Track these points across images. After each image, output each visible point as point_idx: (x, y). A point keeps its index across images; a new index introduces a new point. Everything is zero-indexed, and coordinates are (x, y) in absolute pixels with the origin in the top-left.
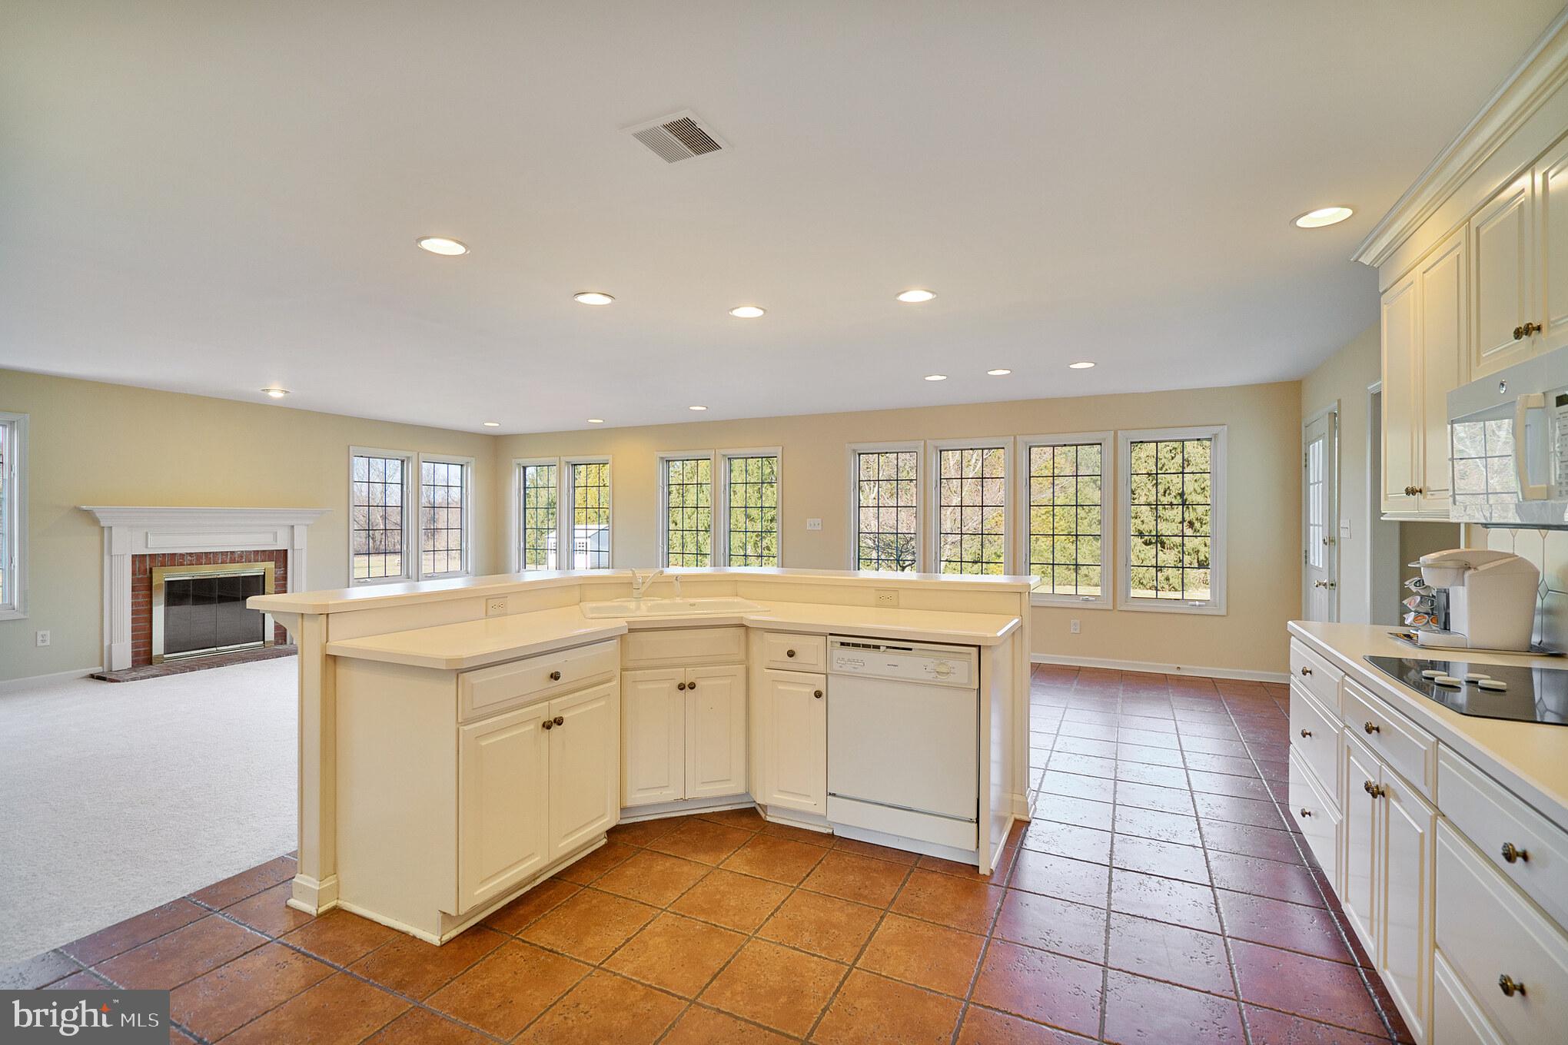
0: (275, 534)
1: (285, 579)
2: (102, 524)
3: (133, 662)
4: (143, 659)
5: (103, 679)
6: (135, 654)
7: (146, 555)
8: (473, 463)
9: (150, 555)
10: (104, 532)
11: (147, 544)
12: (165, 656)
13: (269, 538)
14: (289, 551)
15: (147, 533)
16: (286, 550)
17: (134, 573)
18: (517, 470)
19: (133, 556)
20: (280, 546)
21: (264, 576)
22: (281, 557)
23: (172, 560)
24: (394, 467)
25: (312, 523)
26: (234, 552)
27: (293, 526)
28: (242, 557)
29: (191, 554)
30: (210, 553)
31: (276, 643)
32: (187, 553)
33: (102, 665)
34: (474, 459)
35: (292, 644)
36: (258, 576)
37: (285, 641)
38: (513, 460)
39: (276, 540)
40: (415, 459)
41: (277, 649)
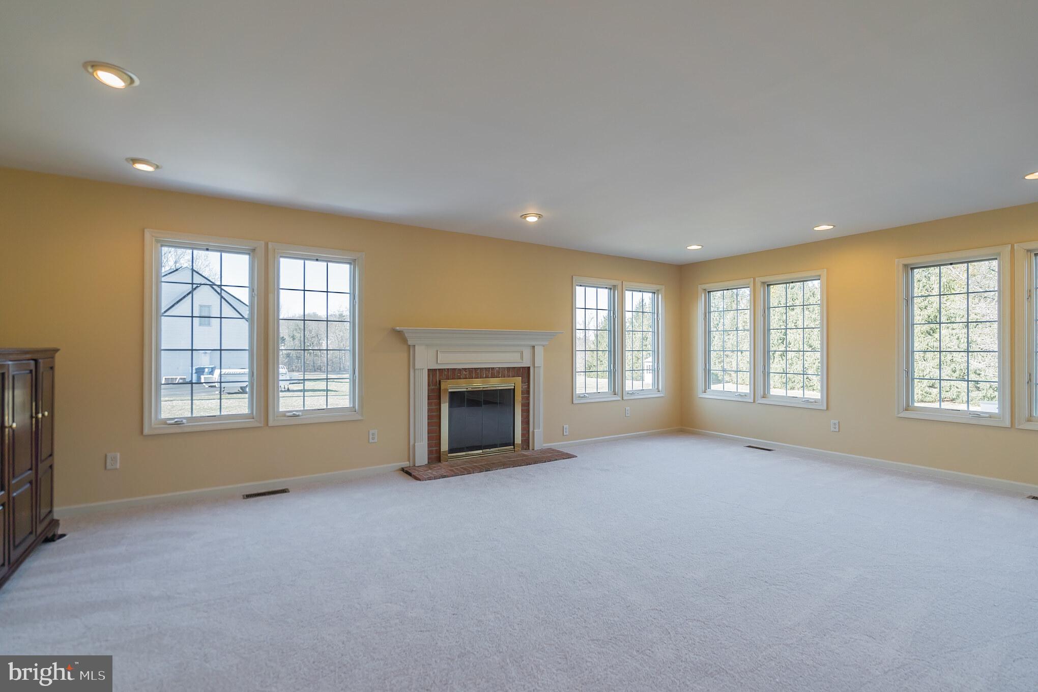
0: (522, 353)
1: (528, 392)
2: (410, 343)
3: (429, 458)
4: (435, 456)
5: (409, 474)
6: (430, 452)
7: (436, 369)
8: (663, 289)
9: (439, 369)
10: (410, 349)
11: (437, 361)
12: (449, 455)
13: (517, 357)
14: (531, 368)
15: (437, 351)
16: (529, 367)
17: (429, 385)
18: (703, 295)
19: (428, 369)
20: (526, 363)
21: (514, 389)
22: (525, 373)
23: (454, 374)
24: (604, 293)
25: (547, 343)
26: (494, 368)
27: (534, 347)
28: (499, 372)
29: (465, 369)
30: (478, 368)
31: (523, 449)
32: (463, 369)
33: (409, 460)
34: (664, 286)
35: (533, 450)
36: (511, 389)
37: (528, 446)
38: (699, 286)
39: (522, 357)
40: (620, 287)
41: (524, 455)
